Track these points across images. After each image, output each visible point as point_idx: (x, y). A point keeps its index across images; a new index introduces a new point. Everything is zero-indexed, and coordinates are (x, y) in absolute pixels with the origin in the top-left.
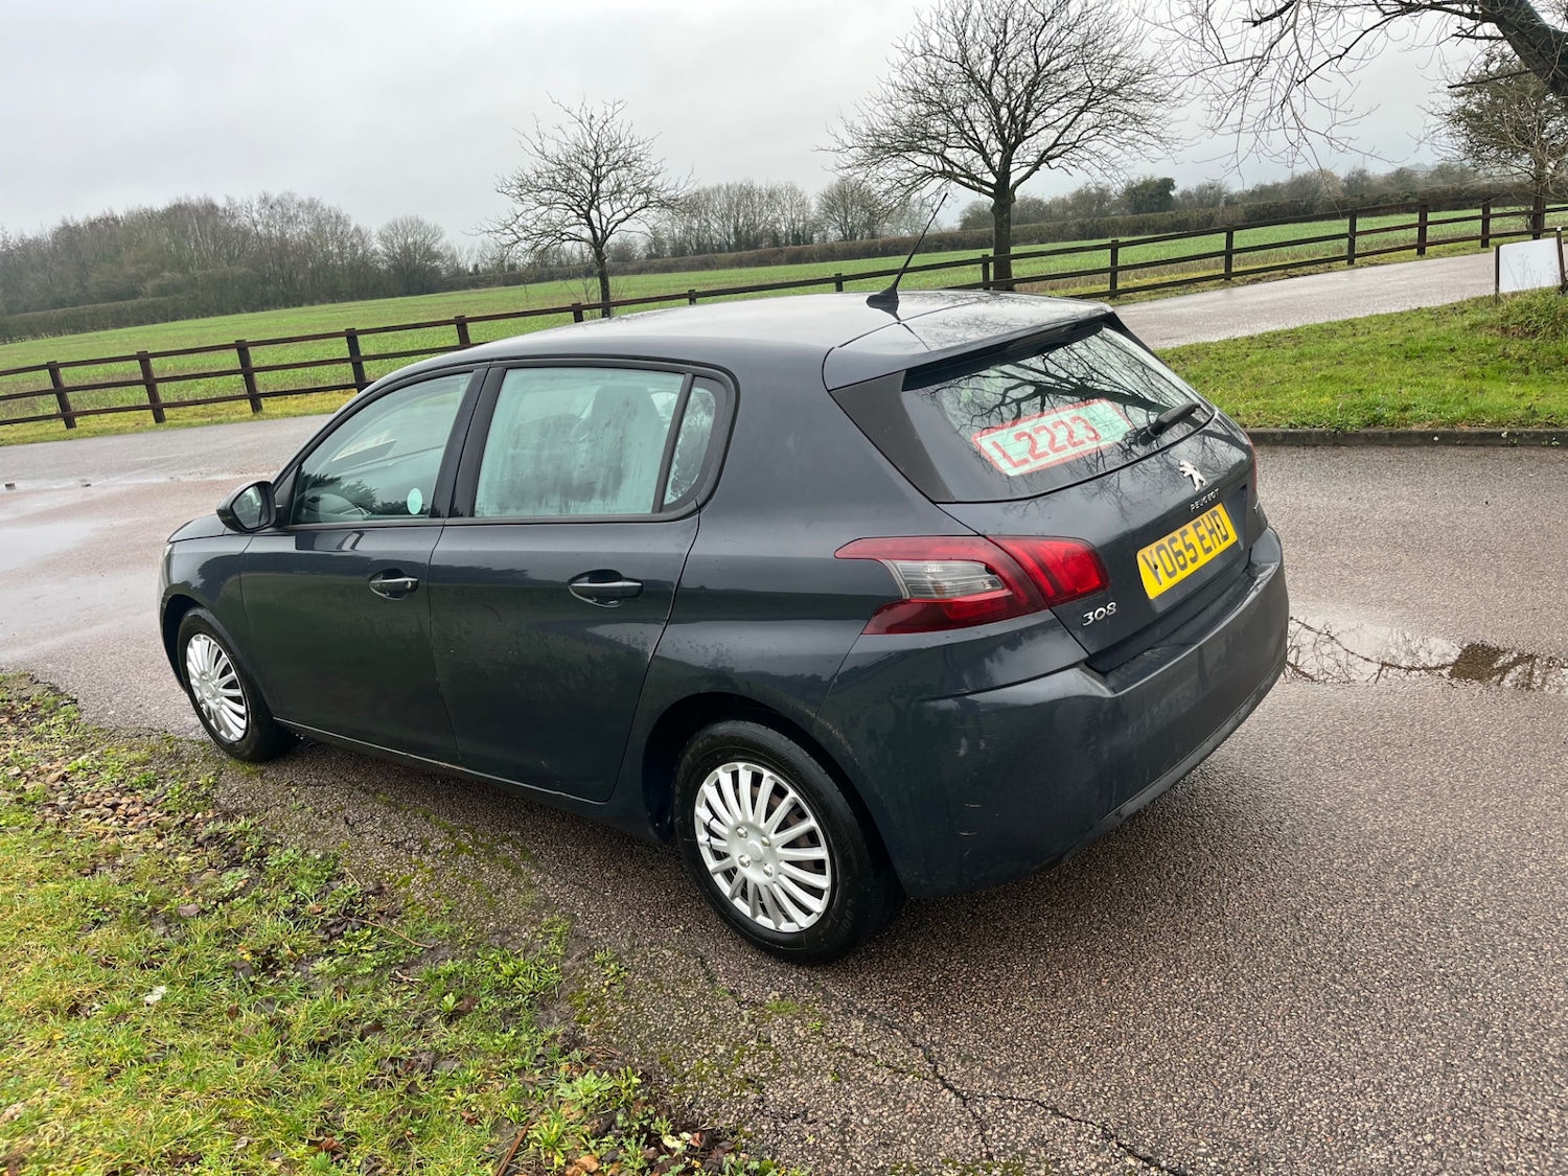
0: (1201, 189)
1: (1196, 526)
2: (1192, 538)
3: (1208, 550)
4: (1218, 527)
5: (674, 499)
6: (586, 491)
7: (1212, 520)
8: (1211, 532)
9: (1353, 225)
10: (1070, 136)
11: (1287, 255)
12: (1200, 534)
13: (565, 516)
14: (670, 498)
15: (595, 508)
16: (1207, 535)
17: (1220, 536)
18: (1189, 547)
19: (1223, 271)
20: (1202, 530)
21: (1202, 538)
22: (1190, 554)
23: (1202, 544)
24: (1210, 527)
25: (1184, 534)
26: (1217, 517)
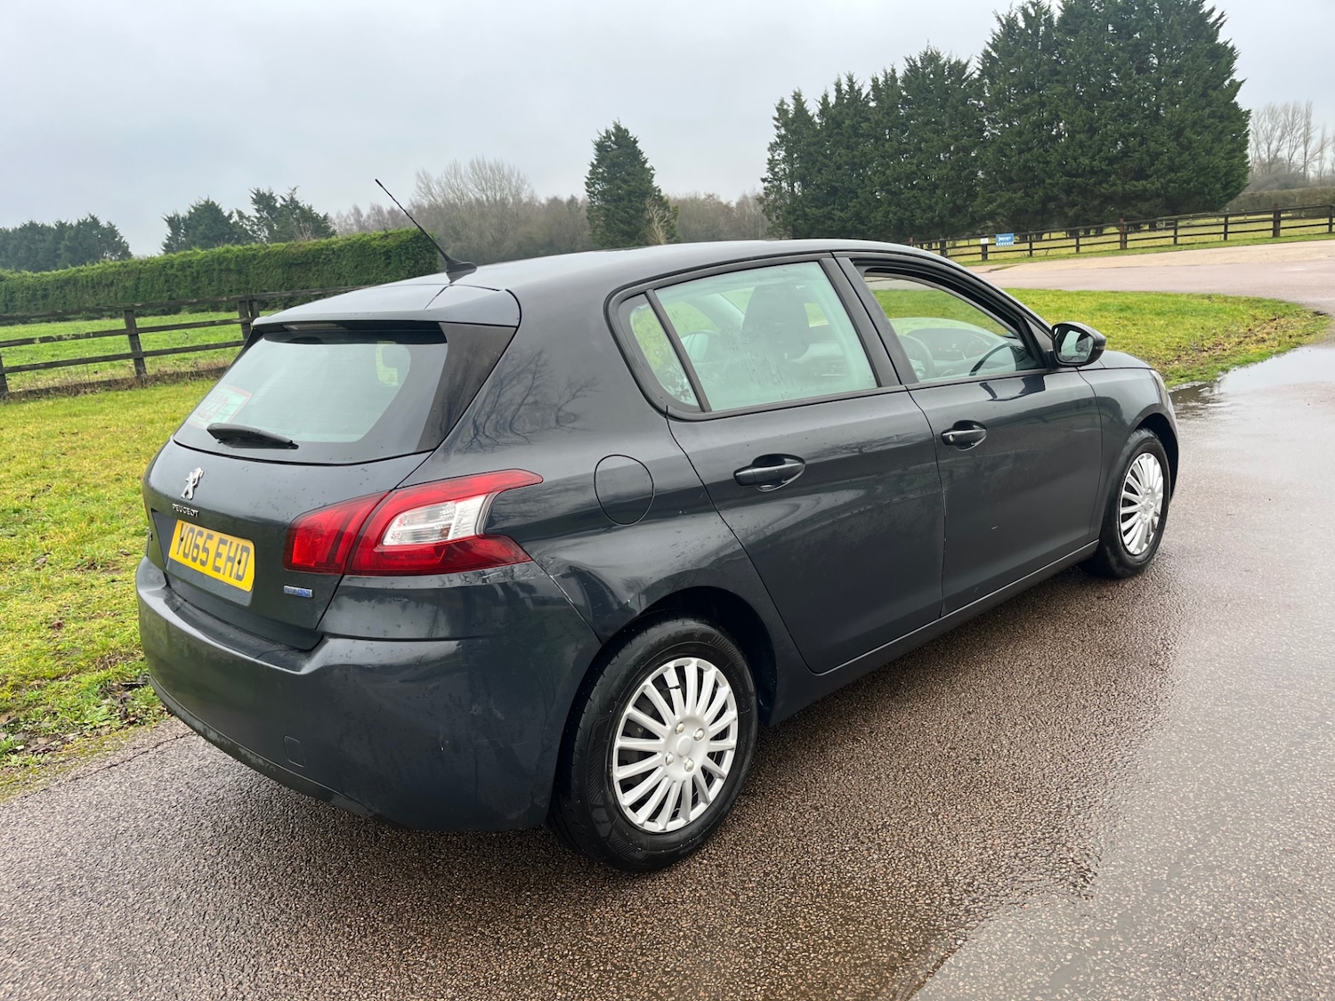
1: (222, 542)
2: (212, 546)
3: (217, 569)
4: (239, 563)
7: (239, 552)
8: (230, 559)
12: (219, 551)
16: (224, 557)
17: (235, 571)
18: (206, 550)
20: (224, 549)
21: (218, 555)
22: (202, 556)
23: (215, 560)
24: (232, 555)
25: (210, 537)
26: (245, 554)
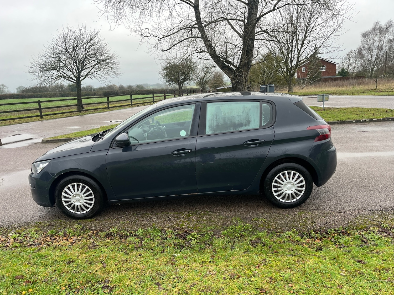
0: (87, 87)
5: (264, 124)
6: (241, 125)
9: (153, 96)
10: (93, 70)
11: (142, 101)
13: (235, 131)
14: (263, 124)
15: (244, 128)
19: (130, 104)
